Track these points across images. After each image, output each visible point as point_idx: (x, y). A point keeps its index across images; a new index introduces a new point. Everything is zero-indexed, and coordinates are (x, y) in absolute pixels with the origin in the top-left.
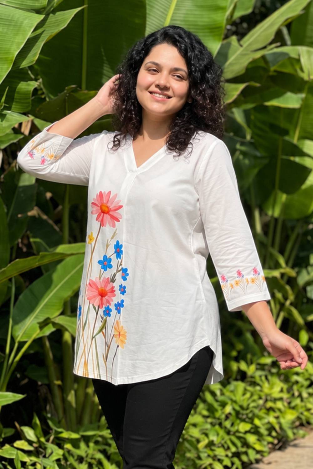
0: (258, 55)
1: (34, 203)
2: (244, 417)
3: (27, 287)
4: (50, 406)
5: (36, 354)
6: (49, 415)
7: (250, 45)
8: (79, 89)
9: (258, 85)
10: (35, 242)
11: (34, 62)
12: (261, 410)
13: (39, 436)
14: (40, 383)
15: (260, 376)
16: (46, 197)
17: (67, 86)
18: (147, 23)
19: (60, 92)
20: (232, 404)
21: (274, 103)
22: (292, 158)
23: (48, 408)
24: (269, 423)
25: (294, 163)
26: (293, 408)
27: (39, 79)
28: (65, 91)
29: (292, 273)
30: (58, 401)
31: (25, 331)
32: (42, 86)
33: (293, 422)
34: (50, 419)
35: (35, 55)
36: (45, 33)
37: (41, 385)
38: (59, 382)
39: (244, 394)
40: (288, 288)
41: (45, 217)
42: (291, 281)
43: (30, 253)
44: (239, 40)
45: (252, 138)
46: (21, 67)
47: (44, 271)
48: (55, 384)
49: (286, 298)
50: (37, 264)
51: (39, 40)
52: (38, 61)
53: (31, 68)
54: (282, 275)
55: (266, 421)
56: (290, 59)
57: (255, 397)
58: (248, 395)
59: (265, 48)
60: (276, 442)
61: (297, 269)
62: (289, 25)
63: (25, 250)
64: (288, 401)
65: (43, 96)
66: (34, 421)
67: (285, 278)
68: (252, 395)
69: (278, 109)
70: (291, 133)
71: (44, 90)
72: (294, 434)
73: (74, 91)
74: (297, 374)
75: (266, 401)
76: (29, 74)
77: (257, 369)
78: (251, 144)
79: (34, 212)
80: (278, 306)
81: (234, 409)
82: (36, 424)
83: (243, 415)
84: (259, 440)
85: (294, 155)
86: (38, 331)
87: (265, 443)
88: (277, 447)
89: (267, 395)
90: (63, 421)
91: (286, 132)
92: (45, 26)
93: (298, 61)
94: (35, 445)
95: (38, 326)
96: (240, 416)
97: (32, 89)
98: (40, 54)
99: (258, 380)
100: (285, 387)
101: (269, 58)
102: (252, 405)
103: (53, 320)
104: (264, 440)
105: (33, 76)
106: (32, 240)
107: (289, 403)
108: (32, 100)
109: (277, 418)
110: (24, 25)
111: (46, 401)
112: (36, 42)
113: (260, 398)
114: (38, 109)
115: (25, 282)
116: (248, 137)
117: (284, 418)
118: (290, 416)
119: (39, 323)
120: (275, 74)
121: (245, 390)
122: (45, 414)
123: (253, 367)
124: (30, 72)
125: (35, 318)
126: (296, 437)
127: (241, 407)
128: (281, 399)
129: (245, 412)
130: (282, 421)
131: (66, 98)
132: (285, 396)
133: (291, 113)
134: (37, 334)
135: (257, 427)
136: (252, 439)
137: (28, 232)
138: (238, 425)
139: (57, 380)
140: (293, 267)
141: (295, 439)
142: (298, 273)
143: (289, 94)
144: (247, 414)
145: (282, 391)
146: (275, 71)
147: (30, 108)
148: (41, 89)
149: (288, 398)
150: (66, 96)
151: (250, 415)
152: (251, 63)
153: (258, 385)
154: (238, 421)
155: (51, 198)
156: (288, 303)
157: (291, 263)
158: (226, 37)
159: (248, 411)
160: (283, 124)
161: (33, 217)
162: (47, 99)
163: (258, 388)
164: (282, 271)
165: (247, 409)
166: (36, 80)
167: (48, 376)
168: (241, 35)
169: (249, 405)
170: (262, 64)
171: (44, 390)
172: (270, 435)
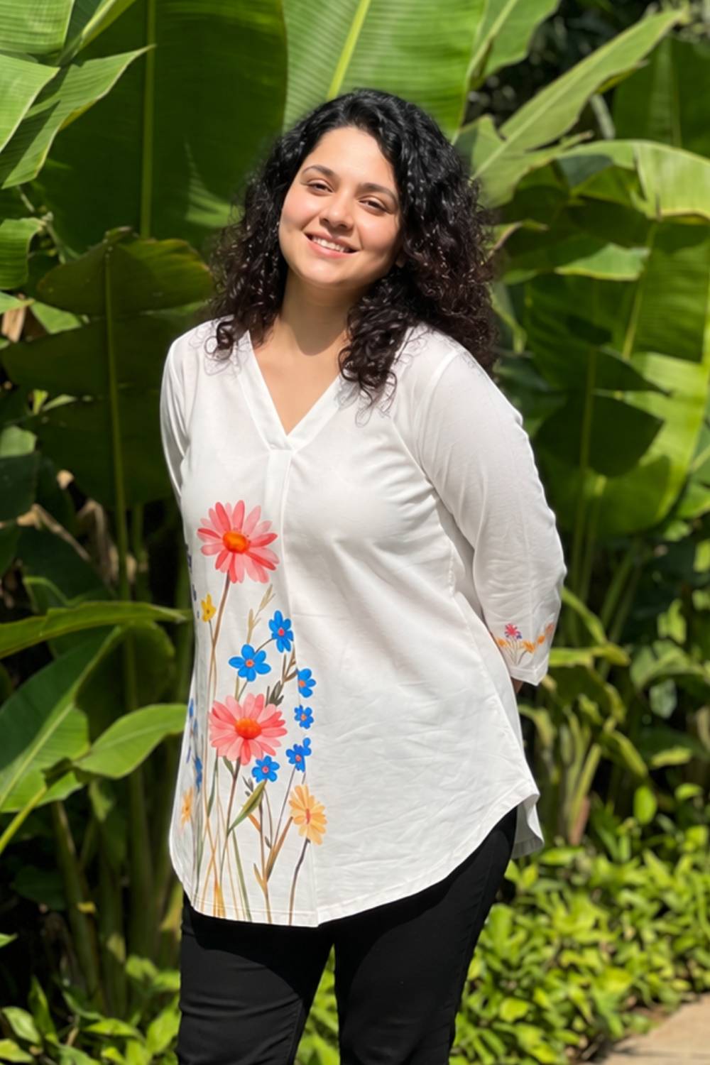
0: (541, 159)
1: (33, 496)
2: (512, 985)
3: (16, 687)
4: (70, 962)
5: (36, 842)
6: (66, 982)
7: (523, 136)
8: (135, 235)
9: (542, 227)
10: (34, 586)
11: (35, 175)
12: (549, 969)
13: (43, 1029)
14: (43, 908)
15: (548, 893)
16: (57, 484)
17: (109, 228)
18: (290, 84)
19: (93, 243)
20: (483, 957)
21: (579, 268)
22: (618, 395)
23: (64, 964)
24: (567, 999)
25: (622, 405)
26: (622, 966)
27: (45, 214)
28: (105, 241)
29: (619, 655)
30: (87, 949)
31: (14, 788)
32: (51, 230)
33: (622, 1000)
34: (69, 990)
35: (36, 158)
36: (60, 106)
37: (48, 913)
38: (88, 907)
39: (512, 934)
40: (610, 690)
41: (57, 528)
42: (617, 675)
43: (22, 612)
44: (498, 125)
45: (527, 348)
46: (4, 187)
47: (54, 651)
48: (79, 912)
49: (605, 713)
50: (42, 635)
51: (47, 125)
52: (43, 172)
53: (26, 188)
54: (598, 661)
55: (560, 995)
56: (615, 169)
57: (538, 941)
58: (521, 935)
59: (555, 143)
60: (583, 1042)
61: (629, 648)
62: (609, 95)
63: (10, 603)
64: (611, 949)
65: (52, 253)
66: (32, 995)
67: (604, 668)
68: (530, 936)
69: (587, 281)
70: (617, 336)
71: (56, 238)
72: (625, 1025)
73: (127, 239)
74: (632, 887)
75: (562, 949)
76: (22, 203)
77: (540, 876)
78: (524, 362)
79: (31, 517)
80: (587, 733)
81: (489, 968)
82: (36, 1000)
83: (508, 980)
84: (545, 1039)
85: (623, 388)
86: (43, 789)
87: (559, 1046)
88: (587, 1055)
89: (563, 936)
90: (99, 994)
91: (604, 336)
92: (58, 94)
93: (633, 174)
94: (34, 1050)
95: (42, 777)
96: (503, 984)
97: (30, 235)
98: (50, 155)
99: (542, 902)
100: (603, 916)
101: (568, 169)
102: (531, 958)
103: (76, 764)
104: (557, 1039)
105: (30, 207)
106: (28, 581)
107: (613, 954)
108: (30, 261)
109: (586, 988)
110: (11, 90)
111: (59, 948)
112: (39, 130)
113: (548, 943)
114: (42, 281)
115: (11, 675)
116: (519, 346)
117: (602, 988)
118: (617, 985)
119: (44, 771)
120: (580, 203)
121: (514, 924)
122: (55, 979)
123: (531, 873)
124: (24, 198)
125: (35, 759)
126: (629, 1031)
127: (506, 963)
128: (595, 945)
129: (514, 975)
130: (597, 994)
131: (107, 256)
132: (604, 937)
133: (615, 292)
134: (39, 797)
135: (539, 1010)
136: (529, 1037)
137: (19, 563)
138: (499, 1004)
139: (86, 900)
140: (621, 643)
141: (626, 1037)
142: (633, 656)
143: (612, 250)
144: (518, 981)
145: (596, 926)
146: (582, 197)
147: (25, 279)
148: (48, 236)
149: (609, 943)
150: (107, 252)
151: (525, 982)
152: (525, 178)
153: (543, 912)
154: (499, 996)
155: (71, 485)
156: (610, 725)
157: (616, 634)
158: (470, 118)
159: (520, 973)
160: (599, 318)
161: (30, 529)
162: (62, 259)
163: (542, 920)
164: (598, 651)
165: (519, 967)
166: (38, 215)
167: (64, 893)
168: (502, 115)
169: (522, 959)
170: (550, 180)
171: (54, 923)
172: (569, 1027)
